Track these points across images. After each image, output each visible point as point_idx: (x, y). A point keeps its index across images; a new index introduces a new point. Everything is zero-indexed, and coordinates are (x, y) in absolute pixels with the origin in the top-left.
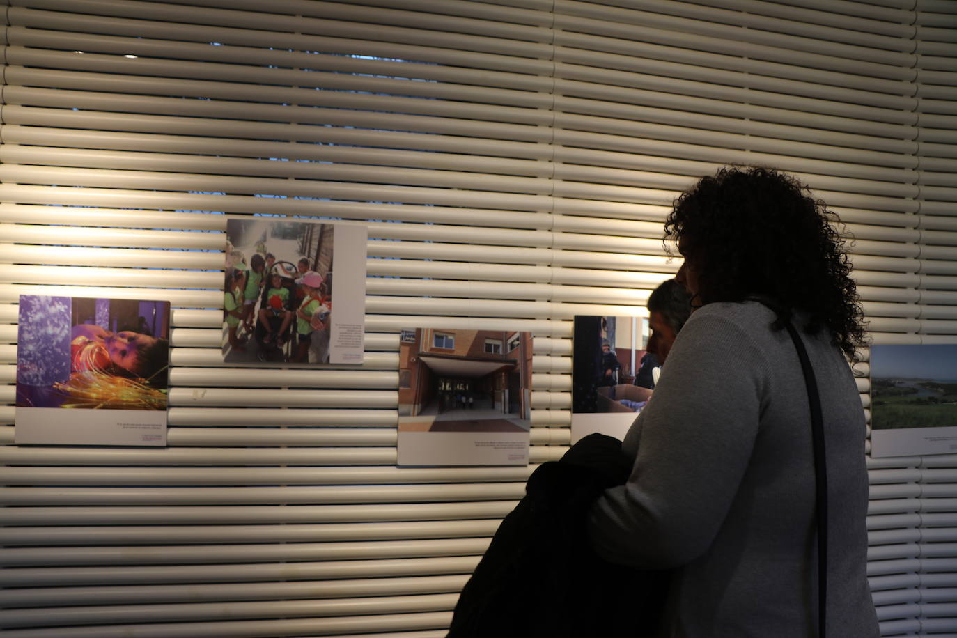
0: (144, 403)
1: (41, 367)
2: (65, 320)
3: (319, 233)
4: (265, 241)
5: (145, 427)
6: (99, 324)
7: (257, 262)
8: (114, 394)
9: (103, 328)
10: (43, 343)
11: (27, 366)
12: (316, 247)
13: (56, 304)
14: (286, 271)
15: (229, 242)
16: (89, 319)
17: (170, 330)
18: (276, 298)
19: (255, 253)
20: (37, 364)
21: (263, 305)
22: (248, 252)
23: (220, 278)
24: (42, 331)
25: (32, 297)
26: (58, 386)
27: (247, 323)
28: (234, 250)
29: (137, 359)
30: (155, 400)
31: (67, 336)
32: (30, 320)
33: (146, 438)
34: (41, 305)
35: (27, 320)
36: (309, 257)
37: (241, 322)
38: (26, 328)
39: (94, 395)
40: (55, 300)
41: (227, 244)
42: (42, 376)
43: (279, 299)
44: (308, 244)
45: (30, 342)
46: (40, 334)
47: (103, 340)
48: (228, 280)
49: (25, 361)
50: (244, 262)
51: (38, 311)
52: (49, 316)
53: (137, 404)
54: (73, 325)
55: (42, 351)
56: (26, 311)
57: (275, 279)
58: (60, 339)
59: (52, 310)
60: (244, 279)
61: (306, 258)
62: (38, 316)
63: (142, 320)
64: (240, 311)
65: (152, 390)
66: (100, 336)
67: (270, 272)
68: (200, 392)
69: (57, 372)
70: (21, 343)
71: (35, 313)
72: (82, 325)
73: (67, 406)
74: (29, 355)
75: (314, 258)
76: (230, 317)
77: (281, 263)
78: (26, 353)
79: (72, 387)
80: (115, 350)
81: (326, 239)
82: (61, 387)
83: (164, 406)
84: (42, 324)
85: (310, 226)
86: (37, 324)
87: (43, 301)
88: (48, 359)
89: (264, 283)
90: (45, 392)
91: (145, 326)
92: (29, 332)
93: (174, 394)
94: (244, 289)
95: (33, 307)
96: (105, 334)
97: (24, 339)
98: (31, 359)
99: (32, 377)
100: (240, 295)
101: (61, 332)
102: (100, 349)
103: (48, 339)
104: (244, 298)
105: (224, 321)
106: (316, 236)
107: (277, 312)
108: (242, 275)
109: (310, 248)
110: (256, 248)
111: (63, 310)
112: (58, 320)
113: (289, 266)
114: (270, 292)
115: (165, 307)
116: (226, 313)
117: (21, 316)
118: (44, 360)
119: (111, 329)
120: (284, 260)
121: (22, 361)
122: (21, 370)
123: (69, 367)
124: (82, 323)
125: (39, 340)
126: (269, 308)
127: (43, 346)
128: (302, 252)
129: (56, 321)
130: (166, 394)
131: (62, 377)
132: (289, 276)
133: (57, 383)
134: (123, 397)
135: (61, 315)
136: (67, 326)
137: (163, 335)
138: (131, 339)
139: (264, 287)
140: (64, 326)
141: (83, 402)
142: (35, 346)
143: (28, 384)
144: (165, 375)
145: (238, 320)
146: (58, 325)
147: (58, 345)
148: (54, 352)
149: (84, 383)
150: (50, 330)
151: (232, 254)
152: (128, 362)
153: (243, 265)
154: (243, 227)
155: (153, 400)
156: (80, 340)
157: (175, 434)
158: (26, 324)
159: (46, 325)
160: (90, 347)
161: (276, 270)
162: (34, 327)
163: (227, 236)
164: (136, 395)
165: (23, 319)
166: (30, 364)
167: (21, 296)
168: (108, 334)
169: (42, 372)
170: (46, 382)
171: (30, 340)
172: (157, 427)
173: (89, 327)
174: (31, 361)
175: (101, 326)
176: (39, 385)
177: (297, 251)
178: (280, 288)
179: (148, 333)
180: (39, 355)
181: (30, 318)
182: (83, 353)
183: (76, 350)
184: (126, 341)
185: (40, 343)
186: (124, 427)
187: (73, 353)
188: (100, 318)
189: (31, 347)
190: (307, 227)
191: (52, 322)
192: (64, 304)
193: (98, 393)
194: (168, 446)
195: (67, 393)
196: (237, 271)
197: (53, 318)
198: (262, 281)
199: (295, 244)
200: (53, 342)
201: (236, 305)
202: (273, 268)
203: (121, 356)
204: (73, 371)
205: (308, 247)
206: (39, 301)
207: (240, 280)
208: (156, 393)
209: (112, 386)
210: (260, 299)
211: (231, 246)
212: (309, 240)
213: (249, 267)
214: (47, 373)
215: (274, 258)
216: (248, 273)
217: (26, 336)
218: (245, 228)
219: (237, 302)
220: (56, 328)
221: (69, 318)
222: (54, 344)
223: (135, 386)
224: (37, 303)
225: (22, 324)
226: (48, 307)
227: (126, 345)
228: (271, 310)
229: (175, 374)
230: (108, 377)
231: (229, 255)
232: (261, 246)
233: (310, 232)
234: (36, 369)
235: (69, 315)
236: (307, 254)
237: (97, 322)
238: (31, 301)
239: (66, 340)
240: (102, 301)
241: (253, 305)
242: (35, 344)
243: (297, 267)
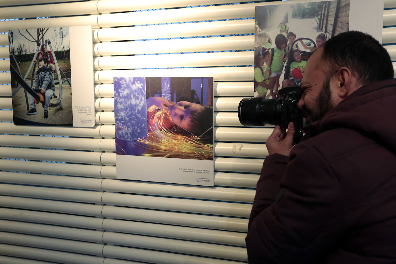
0: (197, 154)
1: (129, 127)
2: (142, 94)
3: (335, 9)
4: (287, 22)
5: (199, 171)
6: (164, 96)
7: (281, 41)
8: (176, 147)
9: (167, 98)
10: (130, 111)
11: (121, 127)
12: (332, 23)
13: (136, 82)
14: (305, 46)
15: (257, 26)
16: (157, 93)
17: (214, 99)
18: (298, 70)
19: (279, 33)
20: (127, 126)
21: (286, 77)
22: (273, 33)
23: (251, 56)
24: (129, 103)
25: (122, 79)
26: (140, 140)
27: (274, 92)
28: (261, 33)
29: (192, 121)
30: (205, 152)
31: (144, 106)
32: (121, 95)
33: (199, 180)
34: (127, 84)
35: (119, 95)
36: (326, 32)
37: (269, 91)
38: (118, 100)
39: (163, 148)
40: (136, 80)
41: (256, 28)
42: (130, 133)
43: (300, 71)
44: (325, 21)
45: (122, 110)
46: (127, 105)
47: (168, 108)
48: (257, 58)
49: (119, 123)
50: (269, 41)
51: (125, 88)
52: (132, 92)
53: (192, 155)
54: (148, 97)
55: (129, 116)
56: (118, 89)
57: (296, 54)
58: (140, 108)
59: (134, 87)
60: (270, 56)
61: (323, 33)
62: (125, 92)
63: (193, 92)
64: (268, 83)
65: (202, 145)
66: (165, 105)
67: (292, 49)
68: (238, 145)
69: (139, 131)
70: (116, 111)
71: (123, 90)
72: (153, 98)
73: (147, 155)
74: (122, 119)
75: (331, 33)
76: (260, 88)
77: (301, 39)
78: (120, 118)
79: (149, 141)
80: (176, 115)
81: (342, 15)
82: (142, 141)
83: (211, 157)
84: (128, 97)
85: (327, 4)
86: (125, 97)
87: (127, 81)
88: (133, 122)
89: (287, 58)
90: (132, 144)
91: (195, 96)
92: (121, 103)
93: (219, 147)
94: (270, 64)
95: (122, 86)
96: (168, 103)
97: (118, 108)
98: (123, 122)
99: (124, 134)
100: (267, 68)
101: (140, 103)
102: (166, 114)
103: (132, 108)
104: (270, 72)
105: (255, 91)
106: (332, 13)
107: (299, 82)
108: (268, 52)
109: (327, 23)
110: (279, 29)
111: (141, 87)
112: (138, 94)
113: (308, 41)
114: (291, 66)
115: (210, 81)
116: (256, 85)
117: (115, 92)
118: (131, 122)
119: (172, 100)
120: (303, 37)
121: (117, 123)
122: (118, 129)
123: (147, 127)
124: (153, 96)
125: (127, 109)
126: (291, 79)
127: (130, 113)
128: (320, 28)
129: (136, 95)
130: (212, 147)
131: (142, 134)
132: (309, 51)
133: (139, 139)
134: (182, 149)
135: (139, 91)
136: (143, 99)
137: (209, 103)
138: (186, 107)
139: (287, 61)
140: (142, 98)
141: (157, 153)
142: (125, 113)
143: (122, 139)
144: (211, 133)
145: (266, 89)
146: (137, 98)
147: (139, 112)
148: (137, 117)
149: (156, 139)
150: (133, 102)
151: (260, 36)
152: (185, 124)
153: (269, 44)
154: (268, 11)
155: (203, 152)
156: (152, 108)
157: (220, 177)
158: (118, 98)
159: (131, 98)
160: (159, 113)
161: (297, 46)
162: (123, 100)
163: (255, 21)
164: (192, 148)
165: (117, 95)
166: (123, 126)
167: (114, 78)
168: (171, 103)
169: (130, 131)
170: (133, 138)
171: (122, 109)
172: (207, 172)
173: (157, 98)
174: (123, 123)
175: (166, 98)
176: (129, 140)
177: (315, 28)
178: (300, 61)
179: (198, 103)
180: (128, 119)
181: (121, 93)
182: (155, 117)
183: (150, 116)
184: (183, 108)
185: (128, 111)
186: (184, 171)
187: (148, 118)
188: (165, 92)
189: (122, 114)
190: (324, 5)
191: (134, 96)
192: (141, 83)
193: (165, 146)
194: (216, 186)
195: (146, 145)
196: (264, 49)
197: (135, 93)
198: (285, 57)
199: (313, 22)
200: (135, 110)
201: (264, 77)
202: (295, 45)
203: (180, 120)
204: (149, 130)
205: (325, 24)
206: (125, 81)
207: (267, 57)
208: (206, 148)
209: (175, 141)
210: (284, 71)
211: (259, 29)
212: (325, 18)
213: (274, 46)
214: (133, 131)
215: (295, 36)
216: (273, 50)
217: (120, 106)
218: (270, 13)
219: (264, 75)
220: (137, 100)
221: (145, 93)
222: (137, 111)
223: (190, 142)
224: (124, 83)
225: (116, 98)
226: (131, 85)
227: (184, 111)
228: (293, 80)
229: (219, 133)
230: (172, 135)
231: (257, 37)
232: (284, 26)
233: (326, 9)
234: (127, 129)
235: (144, 91)
236: (324, 29)
237: (163, 95)
238: (121, 82)
239: (143, 108)
240: (165, 79)
241: (278, 76)
242: (125, 111)
243: (315, 42)
